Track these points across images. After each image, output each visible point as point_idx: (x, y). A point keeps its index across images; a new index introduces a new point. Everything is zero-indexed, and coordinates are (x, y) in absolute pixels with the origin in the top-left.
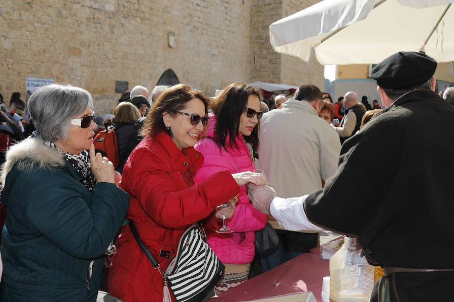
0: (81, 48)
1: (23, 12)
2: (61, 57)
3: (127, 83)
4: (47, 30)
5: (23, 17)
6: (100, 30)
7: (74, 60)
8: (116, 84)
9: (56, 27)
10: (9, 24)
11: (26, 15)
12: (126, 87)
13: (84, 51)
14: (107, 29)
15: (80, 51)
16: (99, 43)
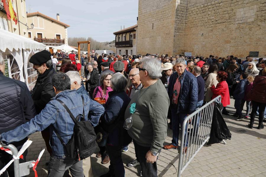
0: (231, 40)
1: (209, 33)
2: (222, 44)
3: (258, 52)
4: (217, 37)
5: (209, 35)
6: (242, 31)
7: (227, 45)
8: (250, 53)
9: (221, 35)
10: (205, 38)
11: (210, 34)
12: (256, 54)
13: (232, 41)
14: (247, 30)
15: (230, 41)
16: (241, 36)
